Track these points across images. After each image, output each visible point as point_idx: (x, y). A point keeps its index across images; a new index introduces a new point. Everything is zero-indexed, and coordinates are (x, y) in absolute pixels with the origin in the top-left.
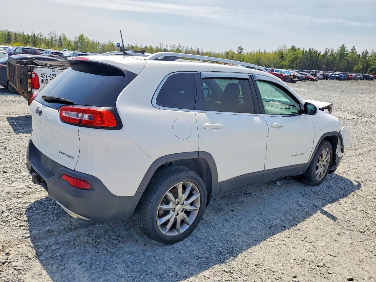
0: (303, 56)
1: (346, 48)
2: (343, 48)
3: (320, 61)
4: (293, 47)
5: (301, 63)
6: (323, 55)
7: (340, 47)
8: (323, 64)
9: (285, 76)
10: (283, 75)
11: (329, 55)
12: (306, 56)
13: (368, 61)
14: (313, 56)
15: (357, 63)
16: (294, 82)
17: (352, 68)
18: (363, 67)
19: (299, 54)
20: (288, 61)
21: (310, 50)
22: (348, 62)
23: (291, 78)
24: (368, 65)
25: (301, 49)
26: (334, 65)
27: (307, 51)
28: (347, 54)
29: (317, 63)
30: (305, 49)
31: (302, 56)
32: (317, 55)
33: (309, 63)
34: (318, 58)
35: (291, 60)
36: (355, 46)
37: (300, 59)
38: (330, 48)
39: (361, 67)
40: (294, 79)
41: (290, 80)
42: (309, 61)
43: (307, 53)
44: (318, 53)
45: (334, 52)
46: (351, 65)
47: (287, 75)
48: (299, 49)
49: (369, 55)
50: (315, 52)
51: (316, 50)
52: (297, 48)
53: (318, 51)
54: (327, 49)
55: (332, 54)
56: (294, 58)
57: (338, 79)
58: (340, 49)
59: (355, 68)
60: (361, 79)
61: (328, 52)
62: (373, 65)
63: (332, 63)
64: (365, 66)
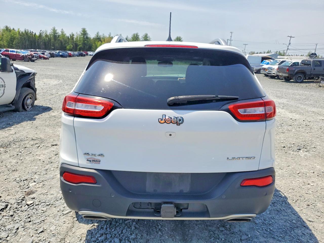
0: (21, 37)
1: (56, 30)
2: (54, 31)
3: (38, 42)
4: (7, 27)
5: (20, 43)
6: (39, 36)
7: (52, 29)
8: (41, 44)
9: (23, 56)
10: (20, 55)
11: (44, 36)
12: (23, 36)
13: (76, 41)
14: (29, 36)
15: (68, 43)
16: (33, 61)
17: (66, 47)
18: (73, 46)
19: (16, 35)
20: (6, 41)
21: (25, 31)
22: (61, 42)
23: (29, 58)
24: (76, 45)
25: (16, 29)
26: (51, 45)
27: (23, 32)
28: (59, 36)
29: (35, 43)
30: (20, 30)
31: (19, 36)
32: (33, 36)
33: (27, 43)
34: (35, 38)
35: (8, 40)
36: (63, 29)
37: (17, 39)
38: (44, 30)
39: (72, 46)
40: (33, 59)
41: (29, 59)
42: (28, 41)
43: (23, 34)
44: (34, 34)
45: (48, 34)
46: (64, 45)
47: (24, 54)
48: (14, 29)
49: (75, 37)
50: (30, 32)
51: (31, 31)
52: (12, 28)
53: (33, 32)
54: (41, 31)
55: (46, 36)
56: (11, 38)
57: (62, 56)
58: (52, 31)
59: (68, 47)
60: (78, 56)
61: (43, 34)
62: (80, 45)
63: (49, 43)
64: (74, 45)
